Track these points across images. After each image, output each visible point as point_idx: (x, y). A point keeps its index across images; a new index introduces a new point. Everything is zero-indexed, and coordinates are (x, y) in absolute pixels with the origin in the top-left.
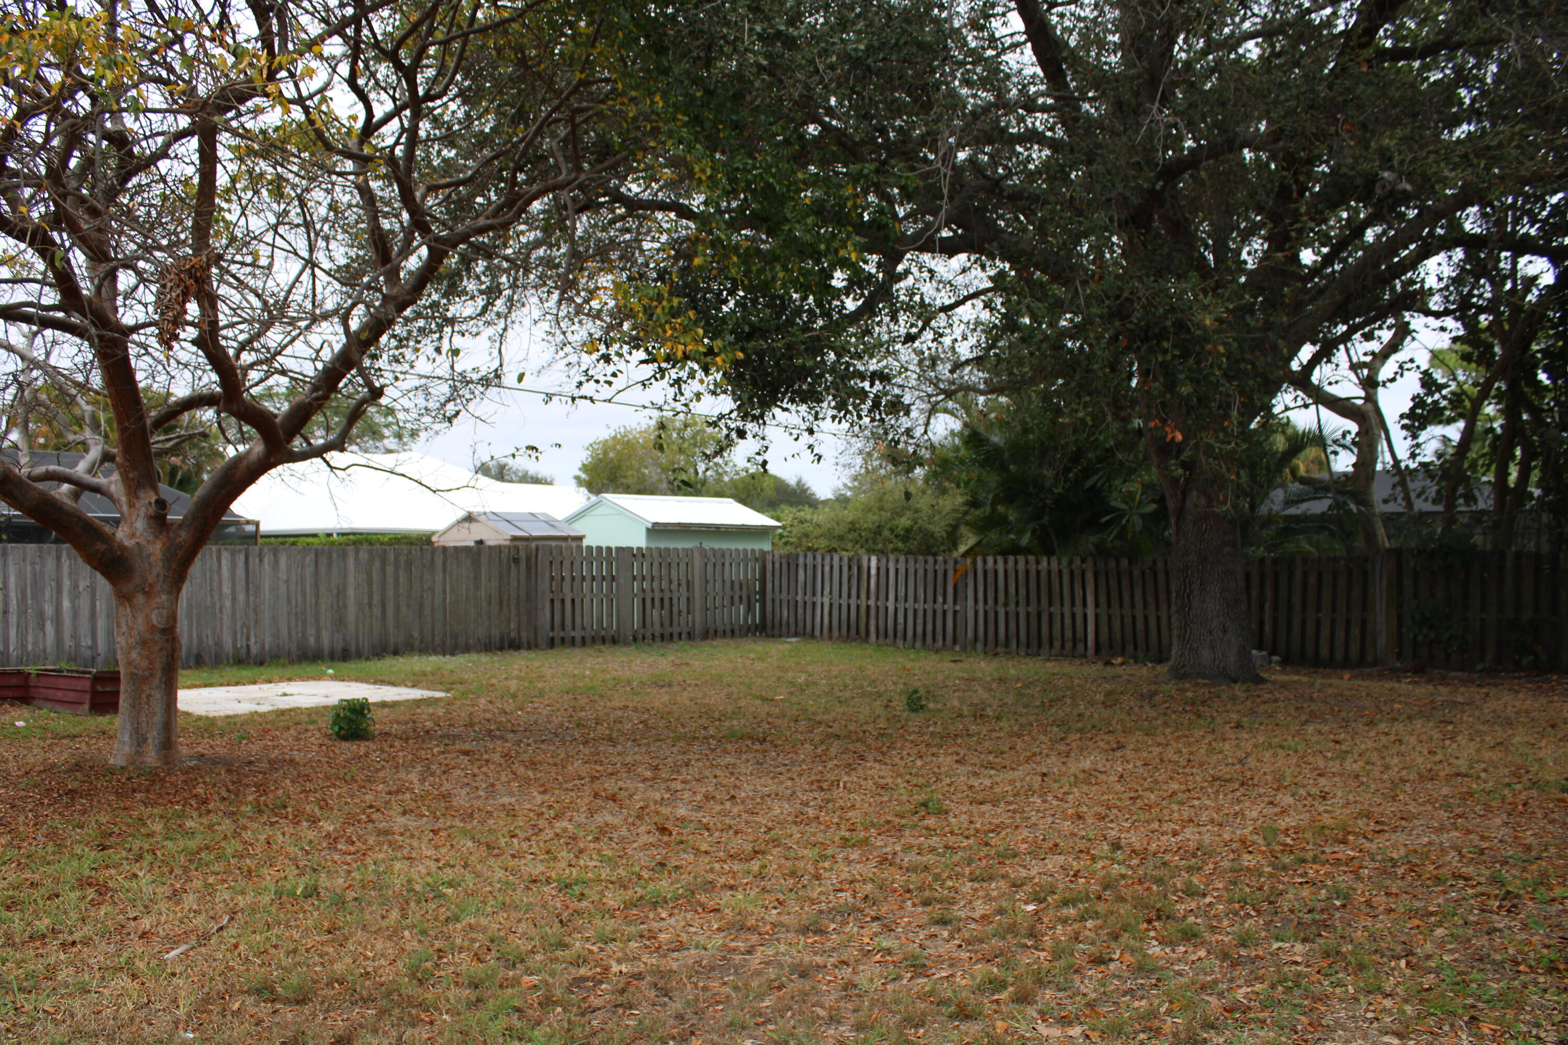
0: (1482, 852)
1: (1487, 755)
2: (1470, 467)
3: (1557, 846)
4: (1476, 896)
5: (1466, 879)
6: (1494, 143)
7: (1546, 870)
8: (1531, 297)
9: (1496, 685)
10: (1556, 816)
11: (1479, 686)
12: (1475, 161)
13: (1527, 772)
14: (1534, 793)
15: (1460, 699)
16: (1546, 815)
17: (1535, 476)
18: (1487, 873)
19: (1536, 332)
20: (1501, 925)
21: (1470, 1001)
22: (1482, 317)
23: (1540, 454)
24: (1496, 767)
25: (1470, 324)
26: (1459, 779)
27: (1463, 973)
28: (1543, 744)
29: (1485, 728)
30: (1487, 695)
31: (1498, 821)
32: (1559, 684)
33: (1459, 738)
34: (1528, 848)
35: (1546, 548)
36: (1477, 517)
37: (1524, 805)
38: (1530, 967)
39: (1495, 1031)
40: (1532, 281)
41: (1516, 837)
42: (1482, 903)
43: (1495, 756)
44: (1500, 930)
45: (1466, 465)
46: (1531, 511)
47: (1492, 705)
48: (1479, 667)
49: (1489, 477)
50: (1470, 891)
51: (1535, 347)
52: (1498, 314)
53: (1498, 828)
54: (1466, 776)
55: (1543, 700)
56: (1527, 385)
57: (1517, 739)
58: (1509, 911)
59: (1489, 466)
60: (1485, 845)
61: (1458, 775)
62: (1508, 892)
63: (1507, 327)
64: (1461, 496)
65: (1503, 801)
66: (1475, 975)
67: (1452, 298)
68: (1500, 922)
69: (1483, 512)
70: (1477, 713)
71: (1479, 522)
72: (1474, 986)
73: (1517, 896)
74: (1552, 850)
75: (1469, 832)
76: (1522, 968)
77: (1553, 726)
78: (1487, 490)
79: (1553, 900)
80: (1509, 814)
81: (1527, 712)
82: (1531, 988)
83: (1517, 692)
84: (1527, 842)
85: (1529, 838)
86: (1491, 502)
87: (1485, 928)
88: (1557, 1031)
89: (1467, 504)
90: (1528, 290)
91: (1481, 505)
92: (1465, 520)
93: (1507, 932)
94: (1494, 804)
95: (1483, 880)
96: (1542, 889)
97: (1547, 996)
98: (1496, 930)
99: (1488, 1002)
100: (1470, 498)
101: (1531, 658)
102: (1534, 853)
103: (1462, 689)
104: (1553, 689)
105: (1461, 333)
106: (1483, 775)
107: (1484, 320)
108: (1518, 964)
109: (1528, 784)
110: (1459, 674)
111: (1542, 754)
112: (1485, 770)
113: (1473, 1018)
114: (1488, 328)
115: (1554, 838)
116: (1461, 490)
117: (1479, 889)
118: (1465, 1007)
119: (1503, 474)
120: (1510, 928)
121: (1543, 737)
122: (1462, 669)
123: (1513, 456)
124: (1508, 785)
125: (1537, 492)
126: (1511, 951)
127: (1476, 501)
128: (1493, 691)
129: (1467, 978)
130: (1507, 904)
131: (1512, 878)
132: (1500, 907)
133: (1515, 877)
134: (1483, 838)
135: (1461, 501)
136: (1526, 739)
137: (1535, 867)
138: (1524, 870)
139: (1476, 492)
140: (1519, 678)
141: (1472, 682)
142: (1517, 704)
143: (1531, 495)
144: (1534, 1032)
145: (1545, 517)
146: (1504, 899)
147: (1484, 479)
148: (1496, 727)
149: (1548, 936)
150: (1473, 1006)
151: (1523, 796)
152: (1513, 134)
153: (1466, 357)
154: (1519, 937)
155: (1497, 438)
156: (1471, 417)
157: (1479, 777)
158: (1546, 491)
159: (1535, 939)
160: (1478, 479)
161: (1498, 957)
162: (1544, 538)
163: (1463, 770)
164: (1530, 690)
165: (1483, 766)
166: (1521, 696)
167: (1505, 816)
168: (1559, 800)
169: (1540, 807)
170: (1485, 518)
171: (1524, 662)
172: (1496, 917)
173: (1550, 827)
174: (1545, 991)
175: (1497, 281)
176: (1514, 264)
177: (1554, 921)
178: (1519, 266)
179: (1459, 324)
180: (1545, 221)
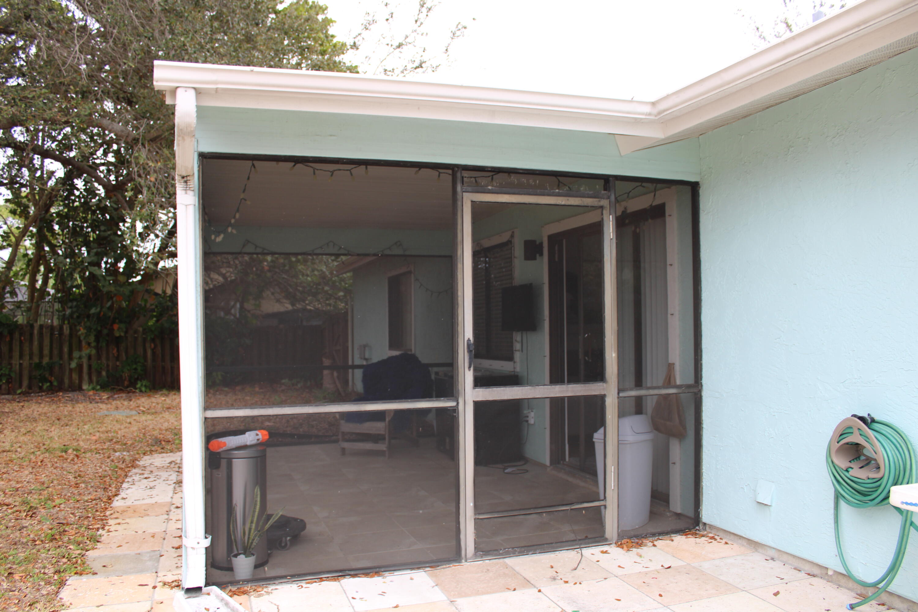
0: (17, 490)
1: (22, 438)
2: (14, 275)
3: (57, 480)
4: (13, 513)
5: (7, 505)
6: (30, 96)
7: (52, 492)
8: (52, 183)
9: (28, 401)
10: (58, 465)
11: (19, 402)
12: (19, 104)
13: (44, 445)
14: (47, 455)
15: (7, 410)
16: (53, 465)
17: (51, 282)
18: (20, 500)
19: (53, 202)
20: (27, 525)
21: (9, 566)
22: (23, 189)
23: (54, 270)
24: (27, 444)
25: (16, 194)
26: (5, 453)
27: (5, 553)
28: (53, 429)
29: (21, 424)
30: (23, 406)
31: (27, 472)
32: (63, 397)
33: (5, 431)
34: (43, 483)
35: (56, 322)
36: (18, 305)
37: (41, 462)
38: (42, 541)
39: (22, 577)
40: (52, 174)
41: (36, 479)
42: (17, 516)
43: (26, 439)
44: (26, 527)
45: (12, 274)
46: (49, 302)
47: (26, 411)
48: (19, 391)
49: (26, 282)
50: (10, 511)
51: (53, 210)
52: (33, 189)
53: (27, 476)
54: (9, 451)
55: (54, 406)
56: (48, 231)
57: (39, 428)
58: (31, 517)
59: (25, 275)
60: (18, 486)
61: (4, 451)
62: (31, 507)
63: (37, 197)
64: (8, 292)
65: (30, 461)
66: (12, 552)
67: (5, 176)
68: (26, 523)
69: (21, 302)
70: (16, 417)
71: (19, 307)
72: (11, 558)
73: (36, 508)
74: (55, 482)
75: (10, 480)
76: (37, 543)
77: (58, 419)
78: (24, 289)
79: (55, 506)
80: (33, 468)
81: (45, 413)
82: (42, 551)
83: (40, 403)
84: (42, 480)
85: (43, 478)
86: (26, 296)
87: (18, 528)
88: (54, 567)
89: (12, 297)
90: (50, 178)
91: (20, 298)
92: (10, 307)
93: (30, 527)
94: (25, 464)
95: (17, 504)
96: (49, 502)
97: (50, 553)
98: (23, 527)
99: (19, 563)
100: (13, 293)
101: (48, 384)
102: (46, 485)
103: (8, 405)
104: (60, 400)
105: (10, 197)
106: (19, 450)
107: (25, 191)
108: (35, 541)
109: (44, 451)
110: (7, 396)
111: (51, 435)
112: (20, 447)
113: (9, 574)
114: (26, 197)
115: (57, 476)
116: (8, 289)
117: (15, 509)
118: (5, 570)
119: (33, 281)
120: (31, 525)
121: (53, 425)
122: (8, 394)
123: (39, 271)
124: (33, 453)
125: (52, 292)
126: (32, 536)
127: (17, 295)
128: (26, 404)
129: (7, 555)
130: (30, 513)
131: (34, 500)
132: (26, 516)
133: (35, 499)
134: (18, 482)
135: (8, 295)
136: (43, 428)
137: (46, 492)
138: (40, 494)
139: (17, 290)
140: (42, 396)
141: (14, 400)
142: (40, 410)
143: (49, 294)
144: (42, 571)
145: (57, 306)
146: (29, 511)
147: (22, 283)
148: (28, 423)
149: (51, 524)
150: (10, 568)
151: (41, 458)
152: (41, 94)
153: (13, 212)
154: (36, 528)
155: (30, 260)
156: (16, 247)
157: (16, 451)
158: (57, 291)
159: (44, 527)
160: (19, 283)
161: (25, 540)
162: (55, 317)
163: (7, 449)
164: (47, 402)
165: (19, 445)
166: (42, 405)
167: (30, 469)
168: (60, 457)
169: (50, 462)
170: (22, 305)
171: (45, 387)
172: (24, 521)
173: (55, 471)
174: (49, 550)
175: (32, 170)
176: (43, 162)
177: (55, 516)
178: (45, 164)
179: (9, 192)
180: (60, 142)
